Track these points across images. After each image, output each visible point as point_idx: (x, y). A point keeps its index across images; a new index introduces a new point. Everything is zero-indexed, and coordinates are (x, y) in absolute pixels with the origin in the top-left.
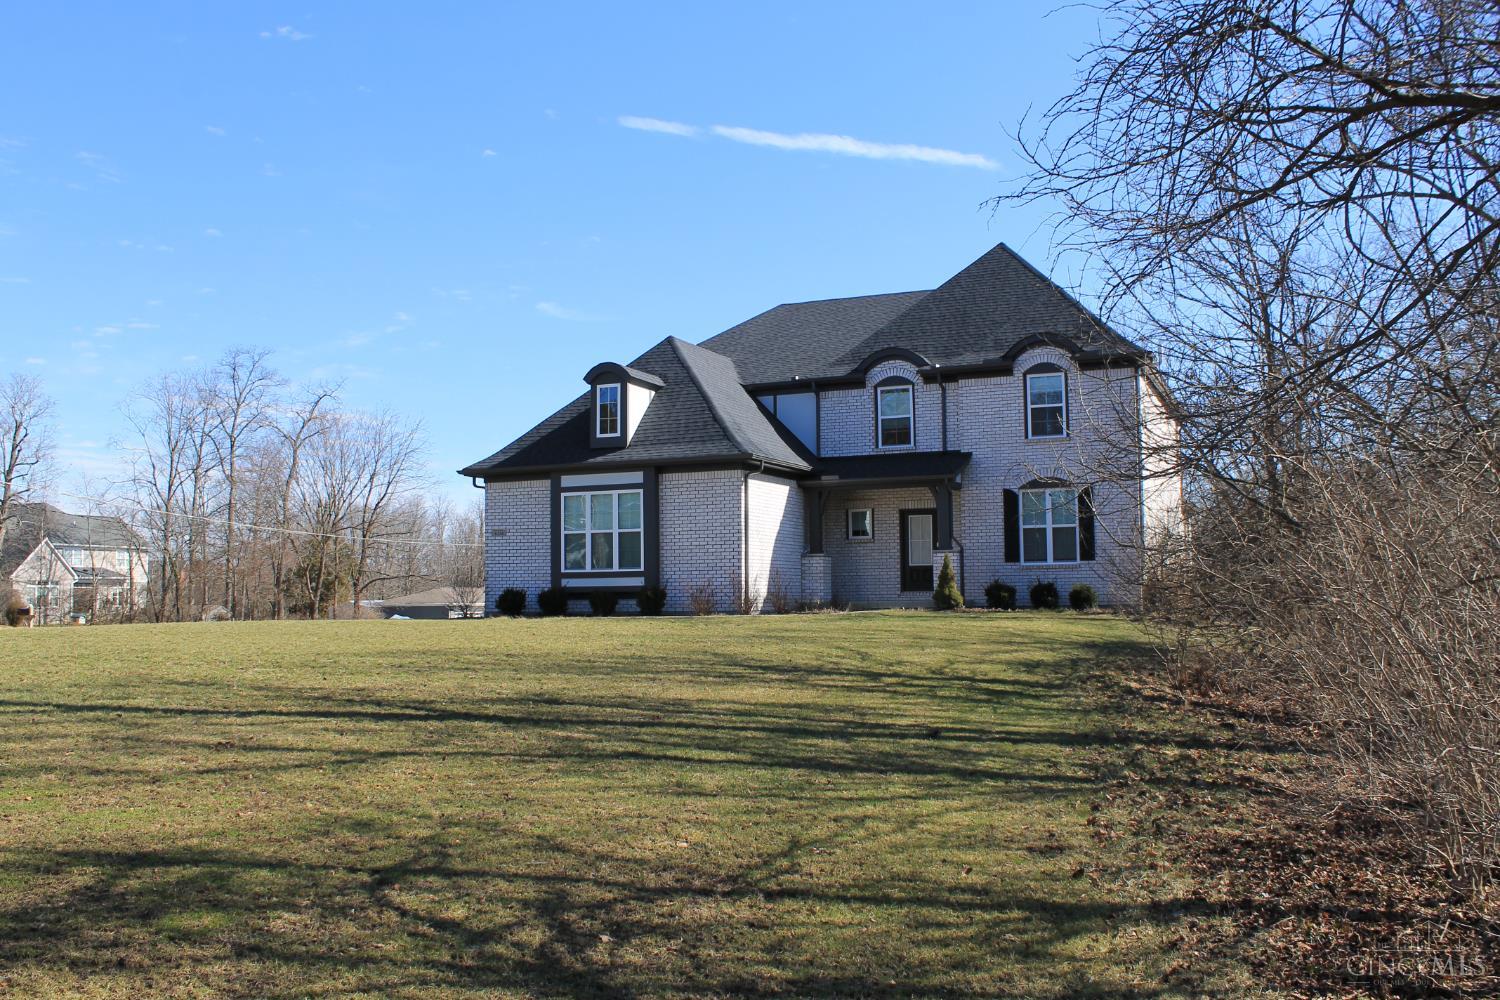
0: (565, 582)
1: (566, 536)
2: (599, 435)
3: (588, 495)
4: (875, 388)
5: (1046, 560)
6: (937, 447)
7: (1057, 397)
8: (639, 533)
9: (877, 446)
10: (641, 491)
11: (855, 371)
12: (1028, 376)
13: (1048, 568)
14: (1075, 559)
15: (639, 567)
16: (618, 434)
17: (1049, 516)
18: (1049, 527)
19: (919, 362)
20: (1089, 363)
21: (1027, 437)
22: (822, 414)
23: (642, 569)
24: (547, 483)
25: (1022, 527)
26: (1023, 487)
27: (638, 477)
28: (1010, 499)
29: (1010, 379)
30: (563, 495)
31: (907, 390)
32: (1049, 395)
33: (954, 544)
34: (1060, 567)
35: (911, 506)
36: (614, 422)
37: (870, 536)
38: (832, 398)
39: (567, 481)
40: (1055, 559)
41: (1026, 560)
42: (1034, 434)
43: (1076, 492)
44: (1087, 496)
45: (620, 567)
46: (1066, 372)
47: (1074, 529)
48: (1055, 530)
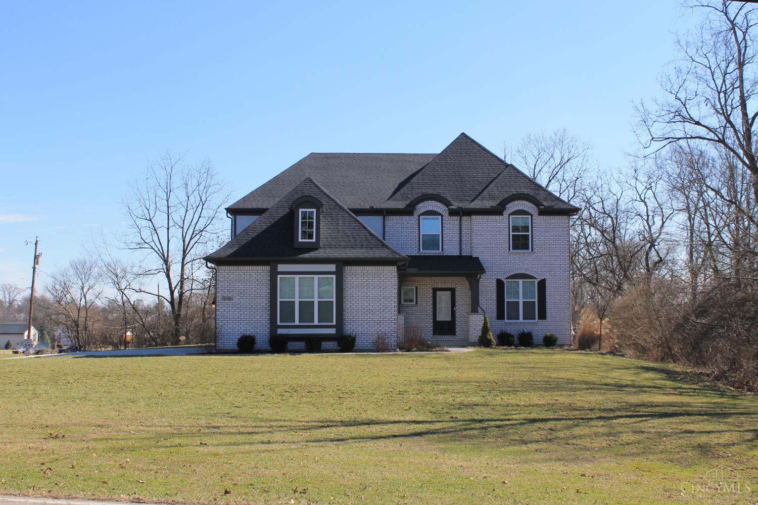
0: (280, 331)
1: (280, 302)
2: (300, 240)
3: (297, 277)
4: (419, 216)
5: (519, 319)
6: (456, 253)
7: (526, 228)
8: (332, 302)
9: (419, 250)
10: (334, 276)
11: (408, 205)
12: (511, 217)
13: (521, 323)
14: (535, 319)
15: (333, 322)
16: (314, 240)
17: (520, 294)
18: (521, 301)
19: (446, 203)
20: (542, 213)
21: (509, 250)
22: (387, 229)
24: (268, 268)
25: (506, 300)
26: (507, 278)
27: (332, 267)
28: (500, 284)
29: (501, 217)
30: (279, 276)
31: (438, 219)
32: (522, 227)
33: (480, 310)
34: (528, 323)
35: (439, 286)
36: (311, 233)
37: (415, 303)
38: (392, 220)
39: (281, 267)
40: (524, 319)
41: (508, 319)
42: (513, 249)
43: (536, 282)
44: (542, 284)
45: (319, 322)
46: (532, 216)
47: (534, 302)
48: (524, 302)
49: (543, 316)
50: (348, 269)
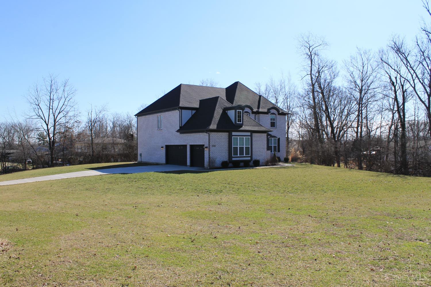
0: (233, 159)
1: (233, 147)
2: (237, 123)
3: (238, 137)
5: (272, 152)
7: (274, 120)
8: (249, 147)
10: (250, 137)
12: (270, 115)
14: (277, 152)
15: (249, 155)
16: (241, 123)
17: (273, 143)
20: (279, 114)
23: (250, 156)
24: (228, 133)
27: (249, 134)
29: (268, 115)
30: (233, 137)
36: (241, 120)
39: (234, 133)
42: (271, 127)
43: (277, 139)
44: (279, 139)
45: (245, 155)
46: (276, 115)
47: (276, 146)
48: (274, 146)
49: (279, 151)
50: (254, 134)
